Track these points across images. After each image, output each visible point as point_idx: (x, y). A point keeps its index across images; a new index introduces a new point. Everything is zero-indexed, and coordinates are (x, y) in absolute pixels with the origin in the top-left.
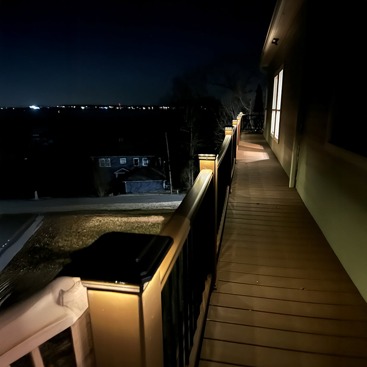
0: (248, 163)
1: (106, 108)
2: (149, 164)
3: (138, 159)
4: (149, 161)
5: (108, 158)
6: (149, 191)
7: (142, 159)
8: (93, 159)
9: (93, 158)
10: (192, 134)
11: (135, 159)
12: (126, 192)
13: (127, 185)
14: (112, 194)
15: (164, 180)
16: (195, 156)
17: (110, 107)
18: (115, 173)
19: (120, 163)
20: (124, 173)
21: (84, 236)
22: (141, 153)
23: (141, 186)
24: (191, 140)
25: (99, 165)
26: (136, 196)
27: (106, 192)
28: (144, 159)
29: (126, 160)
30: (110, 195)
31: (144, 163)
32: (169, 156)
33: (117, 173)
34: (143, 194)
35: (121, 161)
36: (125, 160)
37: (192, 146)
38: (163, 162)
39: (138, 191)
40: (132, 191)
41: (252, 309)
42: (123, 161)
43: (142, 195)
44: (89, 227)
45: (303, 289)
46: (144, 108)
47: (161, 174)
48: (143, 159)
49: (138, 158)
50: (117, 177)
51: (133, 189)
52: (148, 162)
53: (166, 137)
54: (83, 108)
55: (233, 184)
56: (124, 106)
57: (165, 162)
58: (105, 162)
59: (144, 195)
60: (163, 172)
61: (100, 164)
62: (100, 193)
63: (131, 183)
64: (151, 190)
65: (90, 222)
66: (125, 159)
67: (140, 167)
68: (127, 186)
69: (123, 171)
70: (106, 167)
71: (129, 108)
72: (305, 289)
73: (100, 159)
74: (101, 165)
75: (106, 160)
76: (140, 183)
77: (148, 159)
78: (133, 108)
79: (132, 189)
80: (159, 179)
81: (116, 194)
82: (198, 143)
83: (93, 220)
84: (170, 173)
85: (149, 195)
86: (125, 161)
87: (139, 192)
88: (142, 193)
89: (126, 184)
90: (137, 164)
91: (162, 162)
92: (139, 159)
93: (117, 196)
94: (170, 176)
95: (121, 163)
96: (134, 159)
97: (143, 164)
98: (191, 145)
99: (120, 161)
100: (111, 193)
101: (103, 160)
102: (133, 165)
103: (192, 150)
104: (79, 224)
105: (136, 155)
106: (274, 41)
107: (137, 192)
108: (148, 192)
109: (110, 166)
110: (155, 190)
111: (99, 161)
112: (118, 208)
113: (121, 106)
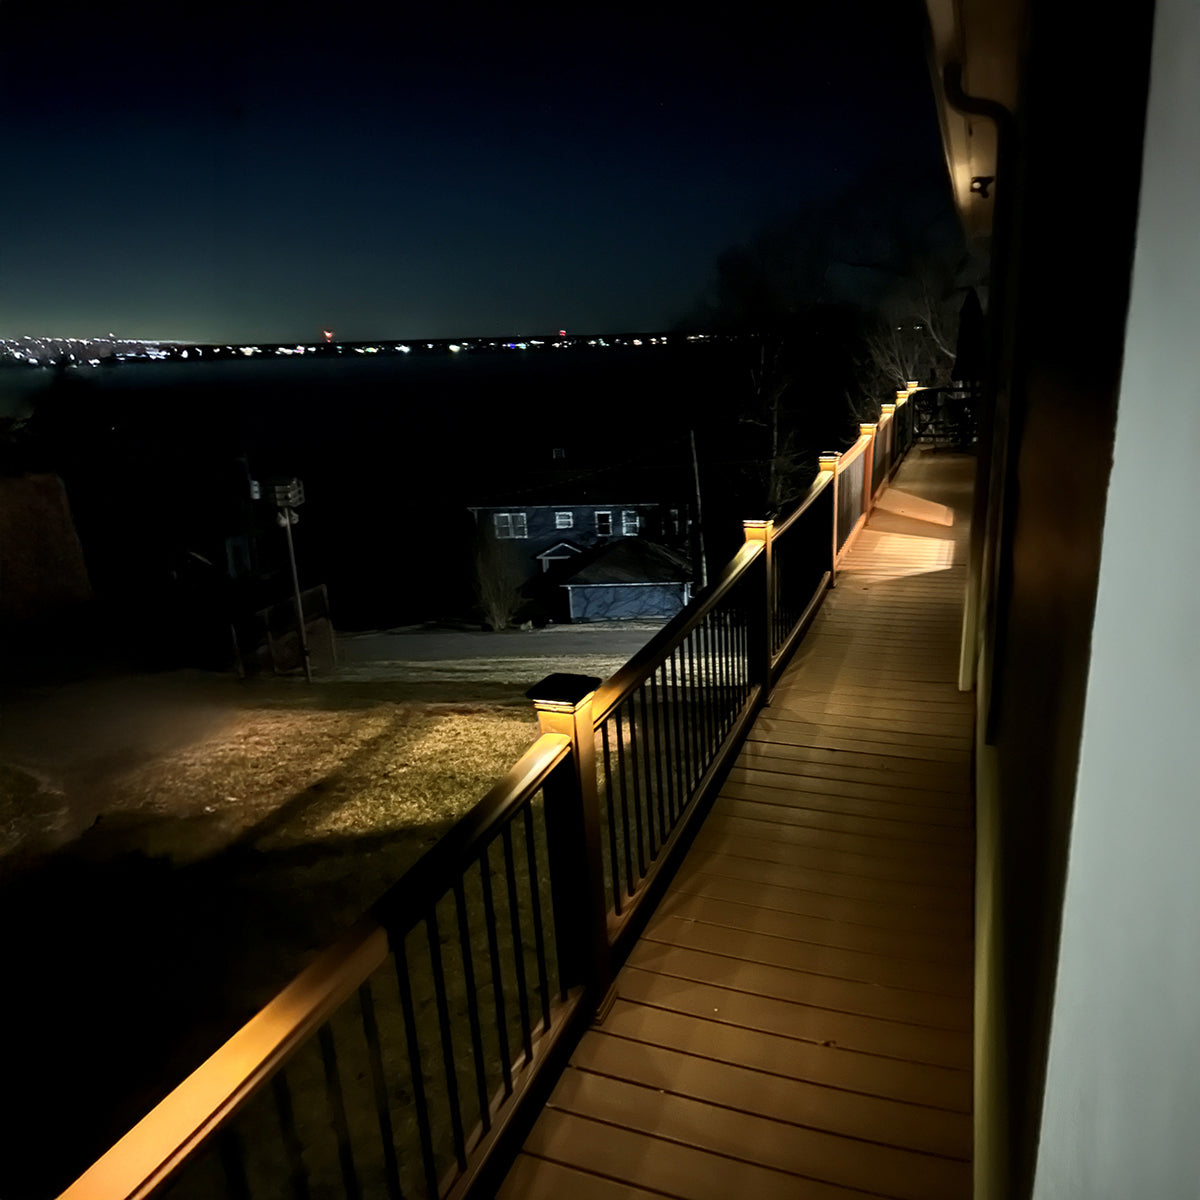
0: (872, 584)
1: (522, 346)
2: (642, 531)
3: (608, 515)
4: (643, 519)
5: (519, 511)
6: (639, 617)
7: (620, 516)
8: (476, 515)
9: (475, 510)
10: (778, 432)
11: (599, 515)
12: (572, 616)
13: (574, 595)
14: (530, 623)
15: (684, 582)
16: (786, 504)
17: (533, 342)
18: (538, 558)
19: (555, 525)
20: (567, 557)
21: (395, 789)
22: (618, 497)
23: (615, 601)
24: (773, 451)
25: (494, 532)
26: (597, 633)
27: (510, 619)
28: (628, 515)
29: (573, 517)
30: (523, 627)
31: (628, 526)
32: (700, 507)
33: (545, 559)
34: (621, 624)
35: (558, 521)
36: (569, 517)
37: (776, 471)
38: (686, 523)
39: (608, 614)
40: (587, 615)
41: (668, 1089)
42: (563, 520)
43: (618, 629)
44: (417, 757)
45: (827, 1044)
46: (637, 342)
47: (676, 561)
48: (624, 513)
49: (609, 512)
50: (545, 571)
51: (592, 608)
52: (637, 524)
53: (693, 445)
54: (454, 348)
55: (792, 671)
56: (577, 337)
57: (690, 522)
58: (511, 523)
59: (625, 629)
60: (682, 556)
61: (497, 532)
62: (493, 620)
63: (586, 591)
64: (646, 611)
65: (429, 735)
66: (570, 514)
67: (615, 540)
68: (574, 600)
69: (563, 551)
70: (514, 540)
71: (593, 342)
72: (832, 1045)
73: (496, 515)
74: (500, 532)
75: (513, 517)
76: (611, 590)
77: (640, 512)
78: (604, 344)
79: (588, 610)
80: (669, 578)
81: (540, 624)
82: (796, 462)
83: (437, 731)
84: (704, 559)
85: (638, 628)
86: (571, 520)
87: (609, 620)
88: (619, 620)
89: (571, 594)
90: (605, 530)
91: (683, 523)
92: (612, 515)
93: (544, 631)
94: (705, 570)
95: (558, 527)
96: (597, 513)
97: (624, 530)
98: (773, 468)
99: (555, 520)
100: (526, 622)
101: (506, 517)
102: (592, 534)
103: (776, 485)
104: (396, 743)
105: (601, 501)
106: (977, 185)
107: (603, 617)
108: (636, 620)
109: (526, 537)
110: (658, 614)
111: (493, 519)
112: (533, 677)
113: (568, 338)
